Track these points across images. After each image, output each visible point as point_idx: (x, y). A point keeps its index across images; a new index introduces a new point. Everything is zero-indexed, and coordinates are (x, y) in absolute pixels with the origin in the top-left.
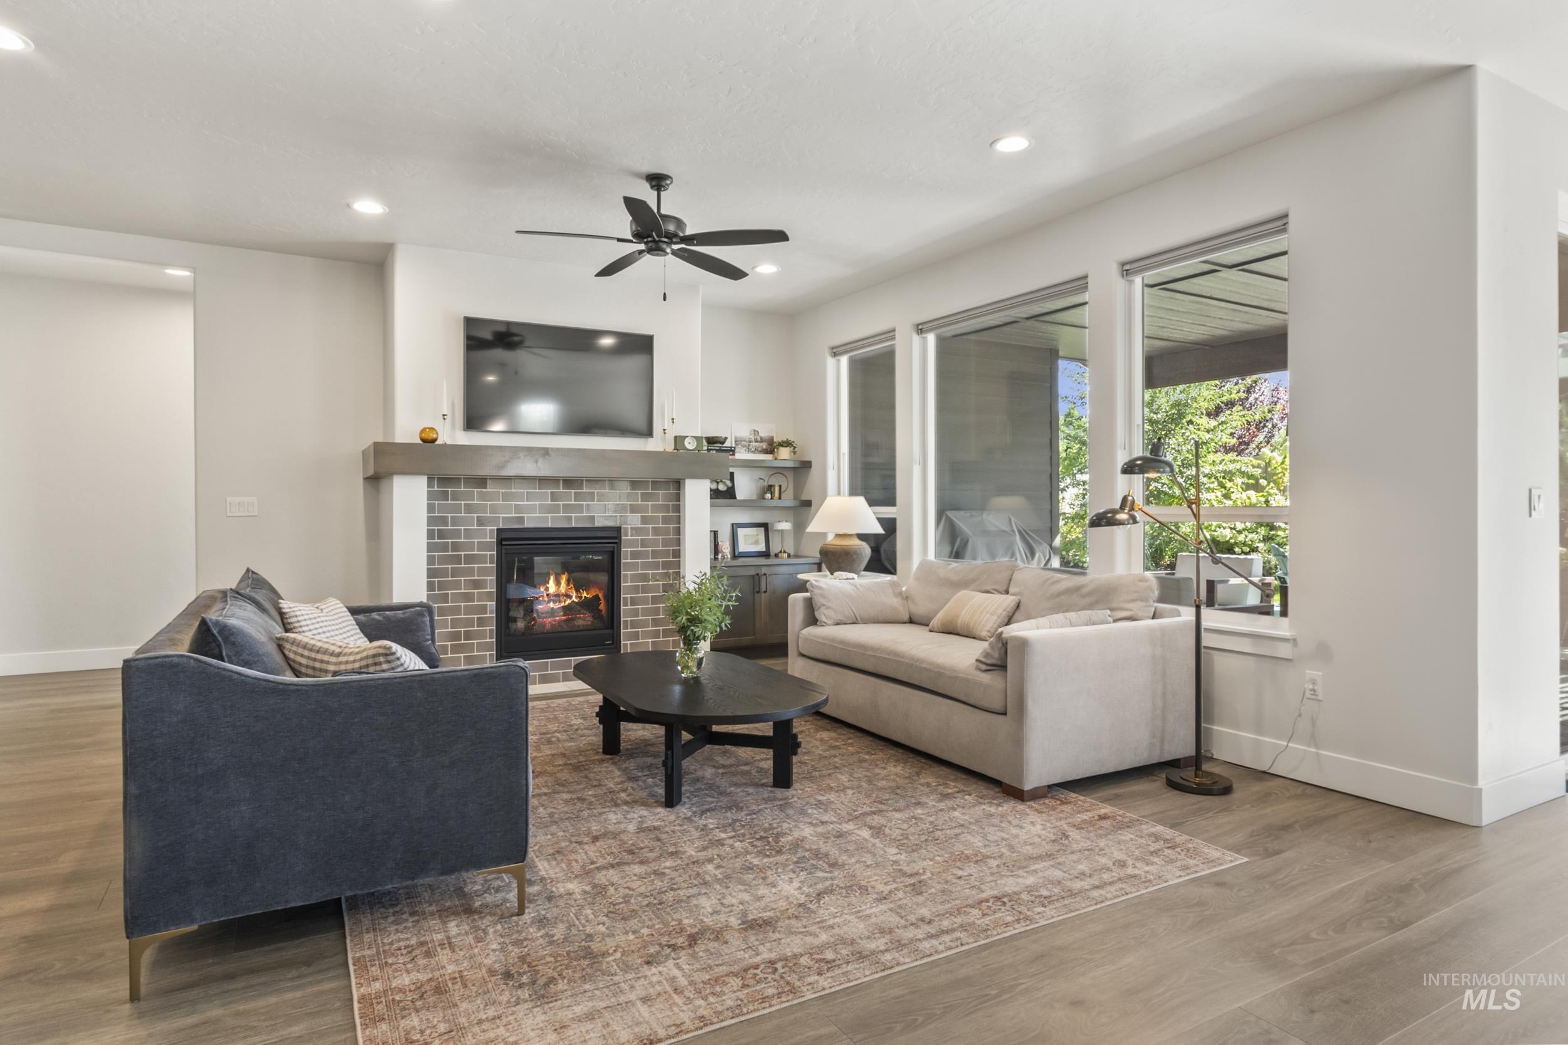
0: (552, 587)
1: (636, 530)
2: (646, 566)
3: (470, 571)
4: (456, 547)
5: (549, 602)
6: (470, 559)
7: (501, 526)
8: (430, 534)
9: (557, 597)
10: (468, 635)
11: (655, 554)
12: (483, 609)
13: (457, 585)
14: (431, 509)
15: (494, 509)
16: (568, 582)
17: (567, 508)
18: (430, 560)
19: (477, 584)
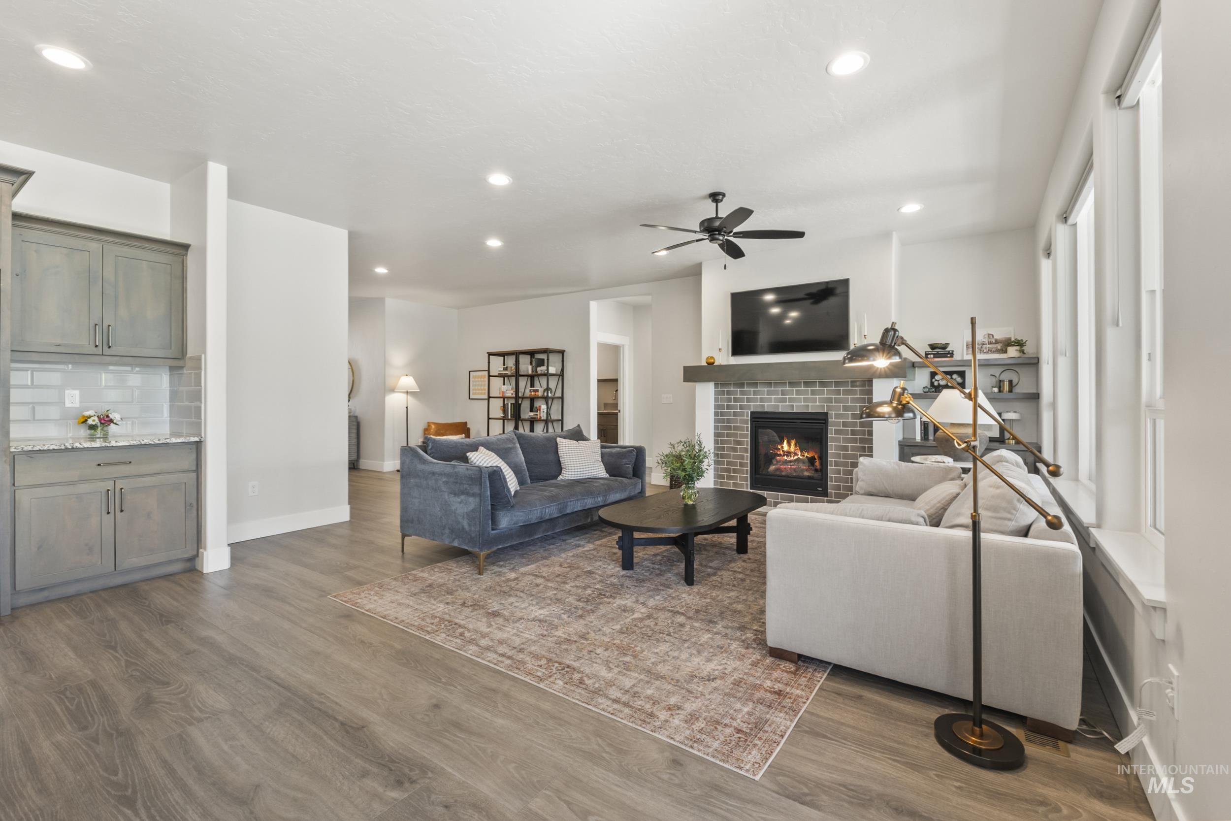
0: (785, 446)
1: (838, 416)
2: (845, 440)
3: (736, 435)
4: (729, 421)
5: (784, 455)
6: (736, 428)
7: (752, 410)
8: (716, 414)
9: (788, 454)
10: (735, 471)
11: (853, 433)
12: (742, 457)
13: (729, 442)
14: (716, 400)
15: (748, 400)
16: (796, 445)
17: (791, 400)
18: (716, 428)
19: (738, 443)
